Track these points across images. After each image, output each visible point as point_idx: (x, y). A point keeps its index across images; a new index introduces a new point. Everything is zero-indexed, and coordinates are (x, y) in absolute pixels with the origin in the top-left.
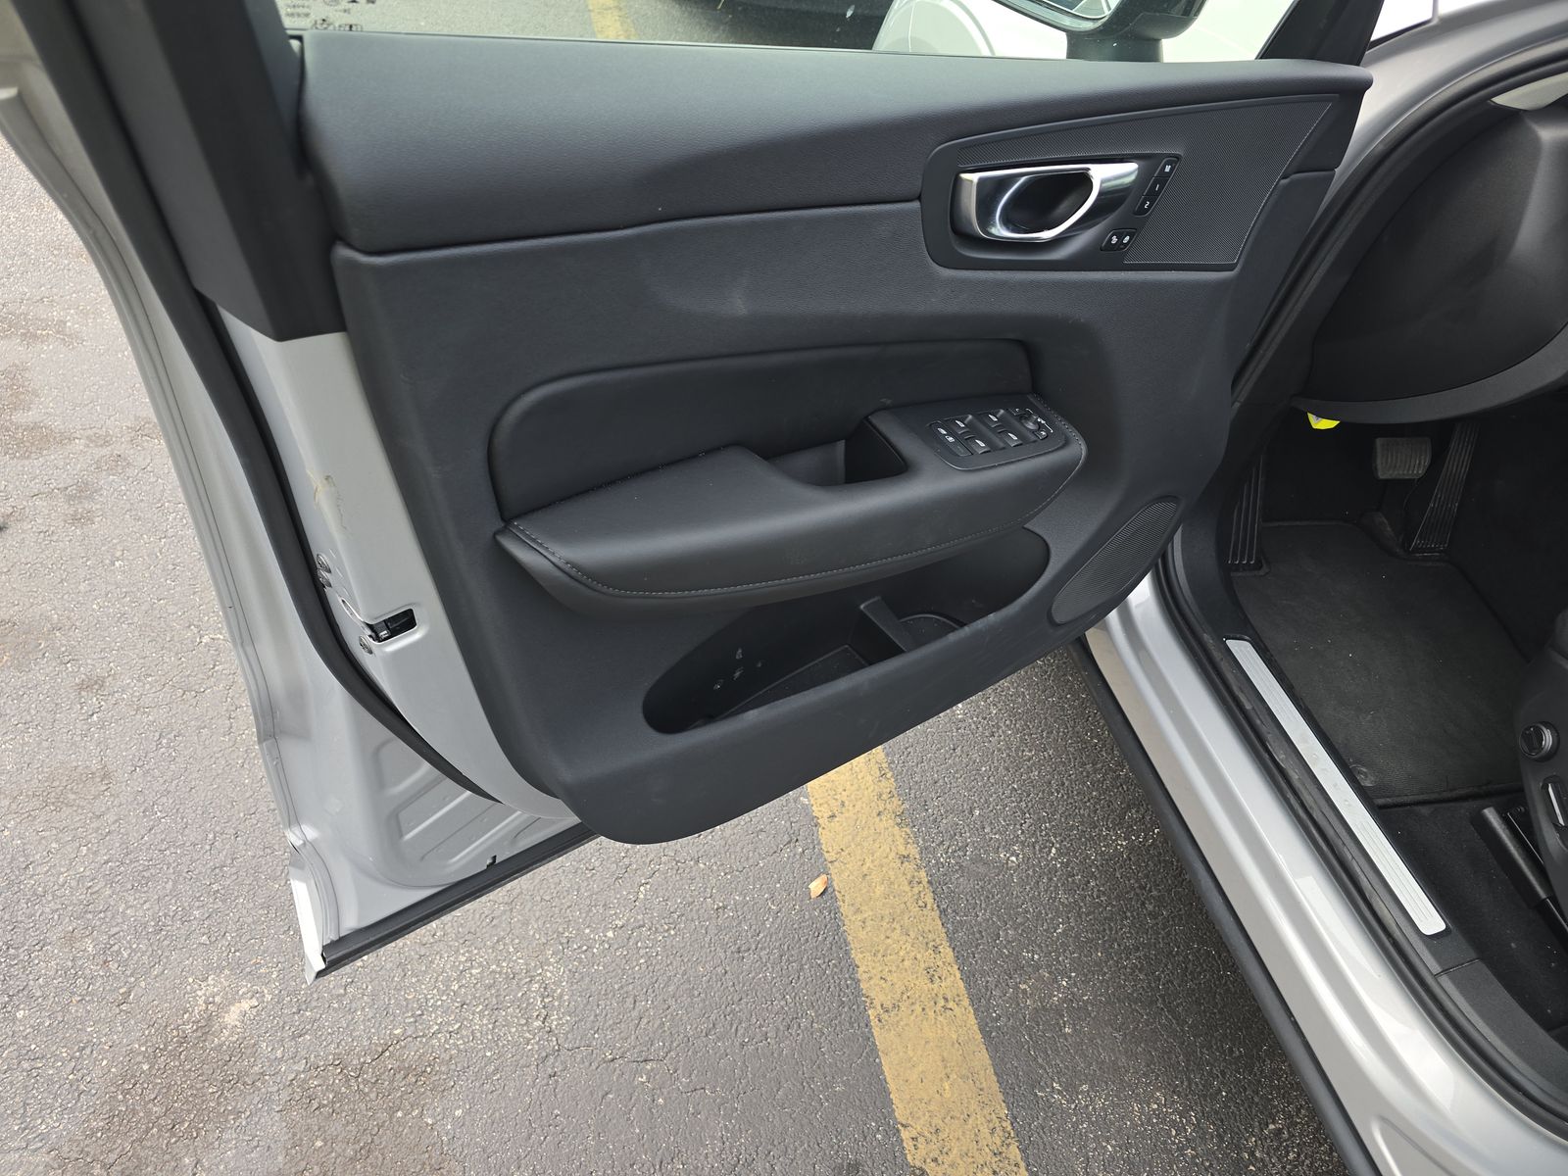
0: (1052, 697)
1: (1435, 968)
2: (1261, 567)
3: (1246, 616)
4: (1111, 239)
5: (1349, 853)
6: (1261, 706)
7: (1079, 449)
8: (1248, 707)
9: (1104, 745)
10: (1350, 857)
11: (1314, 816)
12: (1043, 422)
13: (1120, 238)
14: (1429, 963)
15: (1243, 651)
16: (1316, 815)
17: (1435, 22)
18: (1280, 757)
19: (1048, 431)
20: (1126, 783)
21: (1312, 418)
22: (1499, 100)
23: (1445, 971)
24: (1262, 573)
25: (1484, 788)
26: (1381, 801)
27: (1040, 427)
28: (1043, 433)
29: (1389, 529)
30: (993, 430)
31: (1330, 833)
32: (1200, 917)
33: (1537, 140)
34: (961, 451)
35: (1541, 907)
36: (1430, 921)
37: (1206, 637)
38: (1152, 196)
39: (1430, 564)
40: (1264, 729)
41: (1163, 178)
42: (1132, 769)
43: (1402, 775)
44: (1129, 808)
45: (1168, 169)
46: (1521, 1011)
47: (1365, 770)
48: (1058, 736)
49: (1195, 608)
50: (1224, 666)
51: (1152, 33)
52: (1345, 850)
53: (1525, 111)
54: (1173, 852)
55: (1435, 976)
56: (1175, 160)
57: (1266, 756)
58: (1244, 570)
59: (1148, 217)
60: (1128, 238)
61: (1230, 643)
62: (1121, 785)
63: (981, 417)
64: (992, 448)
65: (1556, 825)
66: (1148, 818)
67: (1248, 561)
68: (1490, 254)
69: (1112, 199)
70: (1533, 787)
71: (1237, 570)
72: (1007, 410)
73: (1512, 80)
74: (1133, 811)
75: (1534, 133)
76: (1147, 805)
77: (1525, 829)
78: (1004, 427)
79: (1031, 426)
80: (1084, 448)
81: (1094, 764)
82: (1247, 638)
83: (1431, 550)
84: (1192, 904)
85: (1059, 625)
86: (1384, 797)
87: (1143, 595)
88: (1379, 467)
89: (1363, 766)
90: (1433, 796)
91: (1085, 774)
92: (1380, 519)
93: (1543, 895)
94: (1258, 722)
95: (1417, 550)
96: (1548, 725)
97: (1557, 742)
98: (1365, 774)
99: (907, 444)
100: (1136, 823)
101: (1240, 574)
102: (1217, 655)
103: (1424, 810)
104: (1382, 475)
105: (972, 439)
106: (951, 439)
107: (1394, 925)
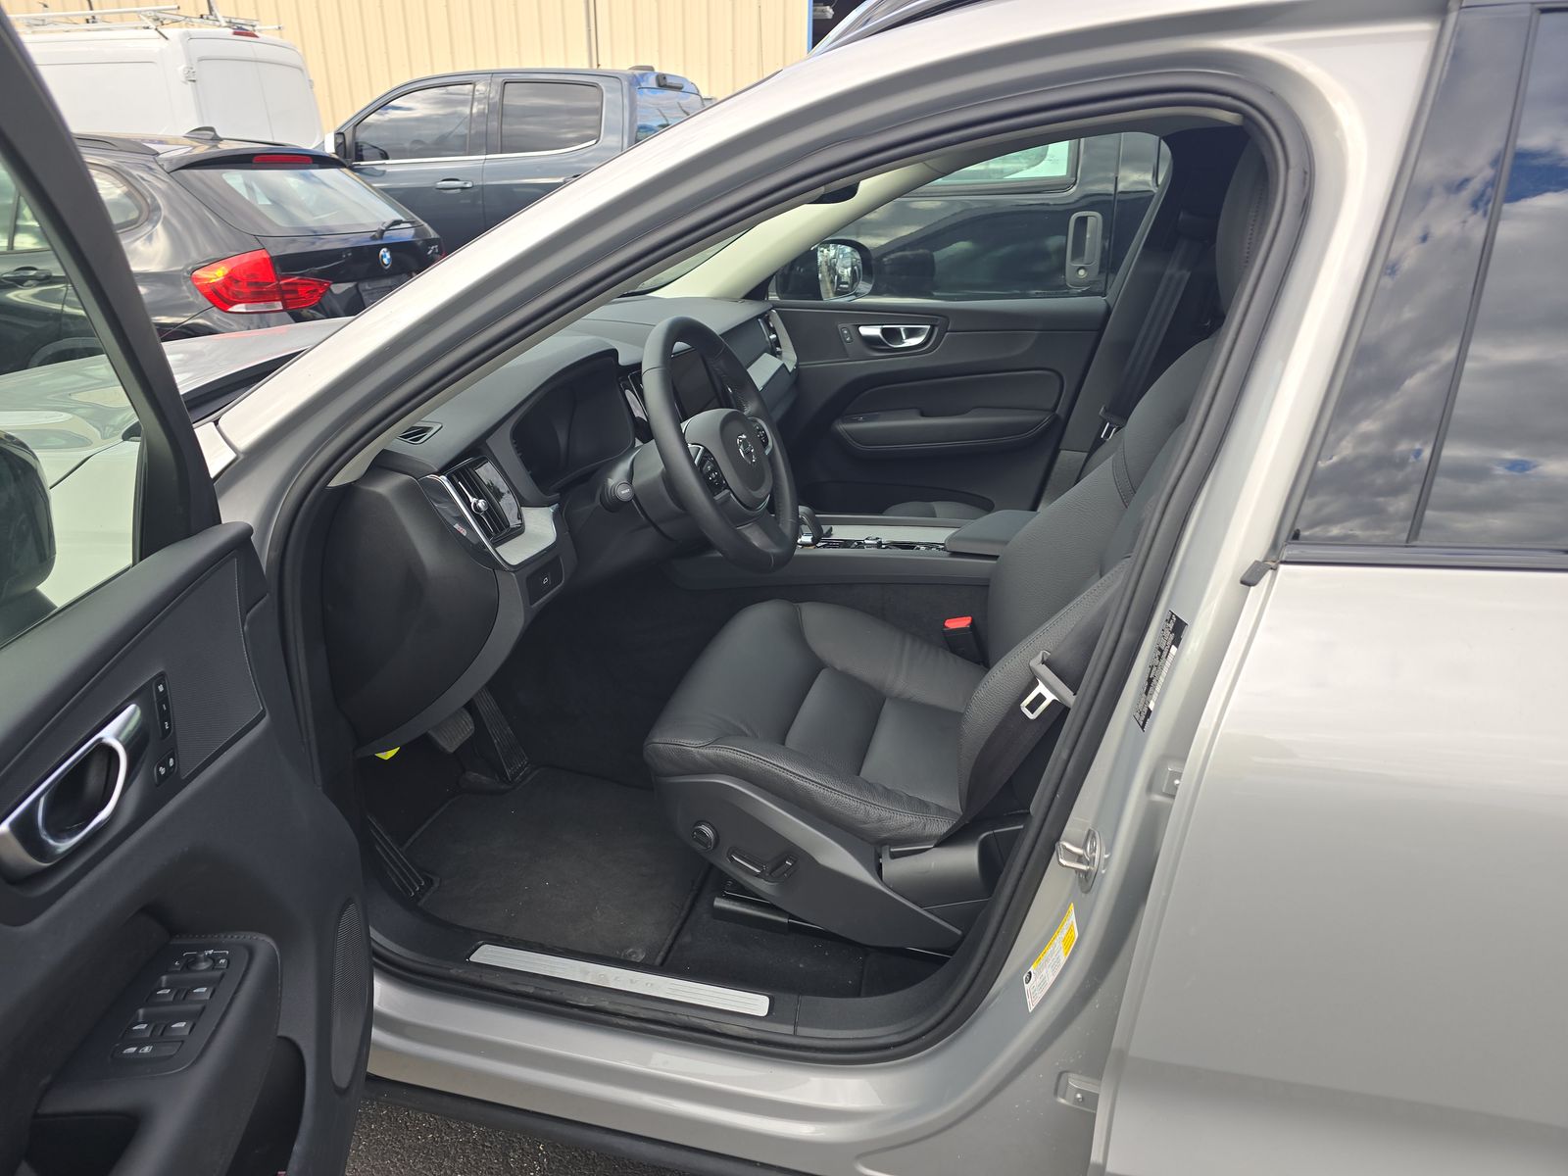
0: (360, 1143)
1: (789, 1029)
2: (432, 880)
3: (464, 928)
4: (159, 773)
5: (683, 1016)
6: (538, 980)
7: (264, 944)
8: (531, 990)
9: (440, 1132)
10: (686, 1018)
11: (642, 1016)
12: (211, 952)
13: (165, 764)
14: (783, 1030)
15: (488, 954)
16: (643, 1014)
17: (242, 457)
18: (584, 1002)
19: (223, 956)
20: (484, 1140)
21: (379, 755)
22: (333, 484)
23: (795, 1025)
24: (436, 885)
25: (694, 888)
26: (659, 960)
27: (214, 959)
28: (223, 961)
29: (484, 778)
30: (175, 1002)
31: (660, 1016)
32: (629, 1171)
33: (380, 497)
34: (168, 1050)
35: (792, 928)
36: (756, 1004)
37: (453, 972)
38: (165, 716)
39: (529, 778)
40: (556, 995)
41: (163, 698)
42: (479, 1125)
43: (649, 928)
44: (506, 1156)
45: (161, 688)
46: (844, 1000)
47: (631, 950)
48: (397, 1168)
49: (425, 959)
50: (488, 979)
51: (26, 588)
52: (679, 1016)
53: (355, 482)
54: (567, 1148)
55: (795, 1035)
56: (161, 678)
57: (576, 1011)
58: (423, 895)
59: (174, 733)
60: (171, 760)
61: (474, 958)
62: (483, 1146)
63: (150, 999)
64: (194, 1018)
65: (757, 876)
66: (526, 1146)
67: (420, 886)
68: (413, 578)
69: (137, 744)
70: (725, 865)
71: (419, 900)
72: (166, 973)
73: (332, 469)
74: (512, 1154)
75: (374, 493)
76: (515, 1136)
77: (743, 893)
78: (183, 992)
79: (204, 966)
80: (269, 940)
81: (447, 1155)
82: (481, 942)
83: (521, 769)
84: (615, 1169)
85: (348, 1088)
86: (657, 955)
87: (385, 995)
88: (446, 747)
89: (628, 947)
90: (678, 924)
91: (449, 1172)
92: (472, 776)
93: (785, 920)
94: (548, 993)
95: (514, 777)
96: (700, 823)
97: (713, 828)
98: (634, 952)
99: (111, 1098)
100: (522, 1161)
101: (423, 900)
102: (474, 977)
103: (686, 939)
104: (451, 750)
105: (167, 1027)
106: (147, 1049)
107: (747, 1031)
